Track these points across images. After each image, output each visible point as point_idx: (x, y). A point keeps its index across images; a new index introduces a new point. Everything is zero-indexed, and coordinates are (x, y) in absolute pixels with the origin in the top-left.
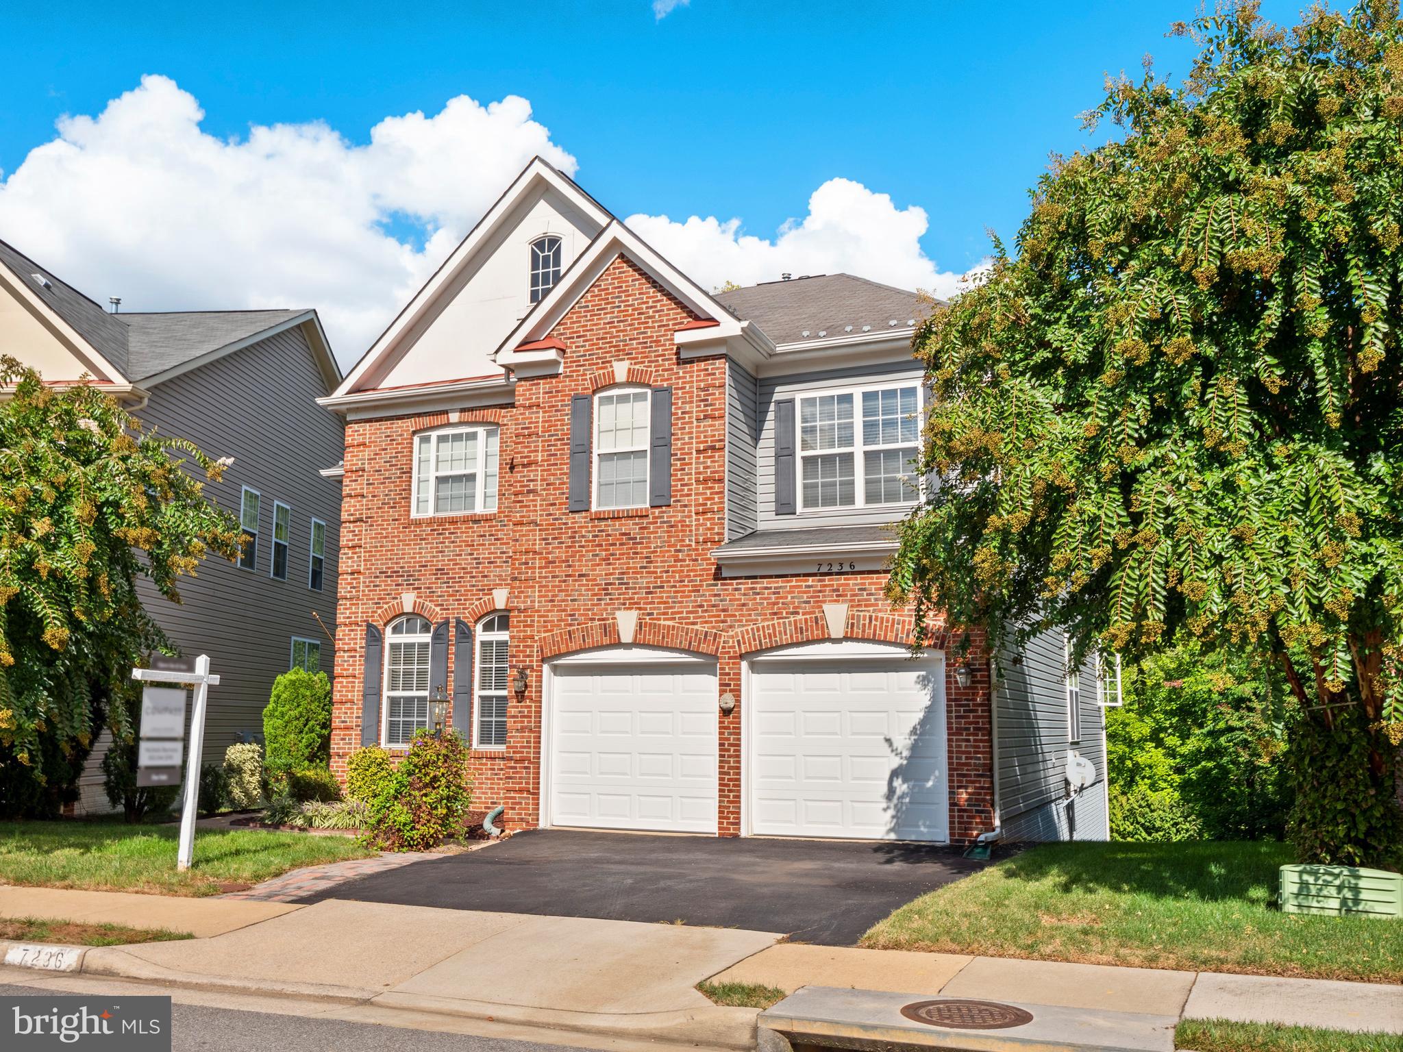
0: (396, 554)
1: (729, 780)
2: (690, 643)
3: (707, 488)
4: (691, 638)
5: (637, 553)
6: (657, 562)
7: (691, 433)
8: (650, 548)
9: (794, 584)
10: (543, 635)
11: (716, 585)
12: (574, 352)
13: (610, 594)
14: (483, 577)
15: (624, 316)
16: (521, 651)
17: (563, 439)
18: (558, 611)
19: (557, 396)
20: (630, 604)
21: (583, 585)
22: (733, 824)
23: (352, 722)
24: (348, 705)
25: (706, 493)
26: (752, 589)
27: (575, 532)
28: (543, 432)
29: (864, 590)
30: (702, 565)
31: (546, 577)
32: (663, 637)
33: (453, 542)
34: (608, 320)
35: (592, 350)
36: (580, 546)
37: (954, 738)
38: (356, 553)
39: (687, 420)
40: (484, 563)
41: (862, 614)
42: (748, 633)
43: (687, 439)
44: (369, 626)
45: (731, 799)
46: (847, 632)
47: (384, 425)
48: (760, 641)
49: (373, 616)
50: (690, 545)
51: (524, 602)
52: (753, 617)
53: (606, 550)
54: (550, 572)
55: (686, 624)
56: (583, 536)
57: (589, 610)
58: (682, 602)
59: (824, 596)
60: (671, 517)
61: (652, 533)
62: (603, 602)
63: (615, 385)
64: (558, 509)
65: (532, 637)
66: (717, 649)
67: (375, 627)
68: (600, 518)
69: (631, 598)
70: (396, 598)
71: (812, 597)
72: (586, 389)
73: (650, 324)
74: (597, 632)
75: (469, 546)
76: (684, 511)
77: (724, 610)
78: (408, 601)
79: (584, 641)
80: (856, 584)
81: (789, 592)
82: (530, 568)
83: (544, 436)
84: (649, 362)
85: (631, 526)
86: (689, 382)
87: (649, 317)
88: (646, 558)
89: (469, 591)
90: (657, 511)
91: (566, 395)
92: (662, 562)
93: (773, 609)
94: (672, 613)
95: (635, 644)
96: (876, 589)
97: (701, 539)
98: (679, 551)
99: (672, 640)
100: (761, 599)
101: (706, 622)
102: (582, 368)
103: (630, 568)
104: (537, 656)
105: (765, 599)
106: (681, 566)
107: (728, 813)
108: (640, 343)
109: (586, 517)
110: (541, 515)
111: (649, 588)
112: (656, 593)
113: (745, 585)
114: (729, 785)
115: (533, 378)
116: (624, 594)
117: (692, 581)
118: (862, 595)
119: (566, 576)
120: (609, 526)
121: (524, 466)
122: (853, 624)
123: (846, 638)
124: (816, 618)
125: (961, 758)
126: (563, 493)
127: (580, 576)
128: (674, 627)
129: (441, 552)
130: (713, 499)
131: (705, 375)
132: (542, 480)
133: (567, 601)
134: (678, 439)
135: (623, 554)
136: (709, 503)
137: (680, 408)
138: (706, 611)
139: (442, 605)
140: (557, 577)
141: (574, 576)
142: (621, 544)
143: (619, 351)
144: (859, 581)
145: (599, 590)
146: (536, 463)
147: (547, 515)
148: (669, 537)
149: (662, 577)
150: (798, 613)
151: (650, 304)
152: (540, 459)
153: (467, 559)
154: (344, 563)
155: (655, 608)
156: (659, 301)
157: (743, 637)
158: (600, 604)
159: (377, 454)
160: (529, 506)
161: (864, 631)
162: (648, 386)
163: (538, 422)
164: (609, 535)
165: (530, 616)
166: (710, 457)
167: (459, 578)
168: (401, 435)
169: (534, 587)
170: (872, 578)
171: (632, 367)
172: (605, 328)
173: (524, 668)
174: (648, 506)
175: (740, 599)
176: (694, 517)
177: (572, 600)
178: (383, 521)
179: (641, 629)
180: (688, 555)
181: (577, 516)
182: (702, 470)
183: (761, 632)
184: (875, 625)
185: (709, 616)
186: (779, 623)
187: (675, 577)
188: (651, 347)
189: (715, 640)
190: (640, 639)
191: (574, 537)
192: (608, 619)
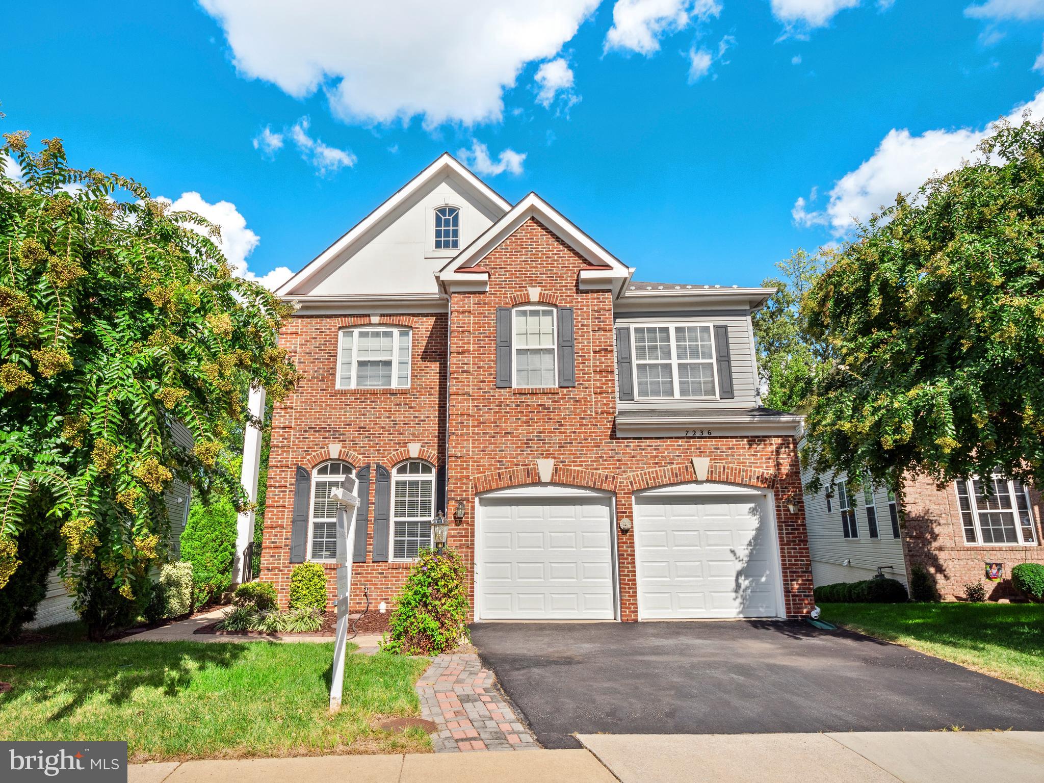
0: (324, 415)
1: (628, 580)
2: (595, 483)
3: (602, 377)
4: (595, 479)
5: (550, 419)
6: (566, 425)
7: (589, 339)
8: (561, 415)
9: (669, 443)
10: (477, 476)
11: (612, 443)
12: (497, 278)
13: (530, 447)
14: (399, 434)
15: (535, 258)
16: (458, 488)
17: (490, 337)
18: (488, 458)
19: (485, 307)
20: (546, 454)
21: (509, 440)
22: (633, 612)
23: (282, 542)
24: (278, 529)
25: (602, 380)
26: (639, 446)
27: (502, 402)
28: (473, 330)
29: (718, 449)
30: (601, 428)
31: (478, 434)
32: (574, 479)
33: (374, 408)
34: (524, 259)
35: (512, 278)
36: (505, 412)
37: (786, 547)
38: (288, 413)
39: (585, 330)
40: (400, 424)
41: (718, 464)
42: (638, 477)
43: (586, 342)
44: (299, 468)
45: (631, 594)
46: (708, 477)
47: (314, 321)
48: (647, 482)
49: (301, 461)
50: (592, 415)
51: (461, 451)
52: (641, 466)
53: (526, 416)
54: (482, 430)
55: (591, 469)
56: (507, 405)
57: (514, 458)
58: (587, 454)
59: (691, 452)
60: (576, 395)
61: (562, 405)
62: (525, 453)
63: (529, 303)
64: (487, 385)
65: (467, 477)
66: (616, 487)
67: (304, 469)
68: (521, 393)
69: (547, 451)
70: (324, 448)
71: (682, 453)
72: (507, 304)
73: (555, 265)
74: (521, 475)
75: (388, 411)
76: (585, 392)
77: (618, 460)
78: (335, 450)
79: (511, 480)
80: (712, 445)
81: (666, 449)
82: (465, 426)
83: (475, 334)
84: (555, 289)
85: (546, 400)
86: (586, 306)
87: (555, 261)
88: (558, 422)
89: (387, 444)
90: (565, 390)
91: (492, 307)
92: (570, 425)
93: (655, 460)
94: (580, 462)
95: (552, 483)
96: (726, 449)
97: (600, 411)
98: (583, 418)
99: (581, 481)
100: (646, 453)
101: (606, 468)
102: (503, 290)
103: (546, 429)
104: (472, 491)
105: (649, 453)
106: (585, 429)
107: (629, 604)
108: (548, 277)
109: (509, 392)
110: (473, 389)
111: (561, 443)
112: (566, 447)
113: (634, 444)
114: (629, 584)
115: (465, 293)
116: (542, 447)
117: (594, 439)
118: (717, 452)
119: (495, 433)
120: (528, 399)
121: (458, 353)
122: (712, 471)
123: (707, 481)
124: (686, 467)
125: (791, 561)
126: (491, 374)
127: (506, 433)
128: (582, 471)
129: (363, 415)
130: (608, 384)
131: (597, 302)
132: (473, 364)
133: (496, 451)
134: (579, 343)
135: (540, 419)
136: (604, 386)
137: (580, 322)
138: (605, 460)
139: (365, 454)
140: (488, 433)
141: (502, 433)
142: (538, 412)
143: (532, 280)
144: (714, 443)
145: (522, 444)
146: (469, 352)
147: (478, 389)
148: (575, 408)
149: (571, 436)
150: (673, 463)
151: (555, 252)
152: (472, 349)
153: (385, 421)
154: (277, 420)
155: (566, 458)
156: (561, 251)
157: (634, 479)
158: (523, 454)
159: (307, 341)
160: (464, 382)
161: (720, 476)
162: (555, 306)
163: (469, 323)
164: (529, 406)
165: (466, 462)
166: (604, 356)
167: (379, 434)
168: (329, 329)
169: (469, 440)
170: (723, 441)
171: (543, 292)
172: (521, 264)
173: (462, 500)
174: (557, 386)
175: (631, 453)
176: (593, 396)
177: (500, 451)
178: (312, 390)
179: (556, 472)
180: (590, 422)
181: (502, 390)
182: (598, 364)
183: (648, 476)
184: (728, 473)
185: (608, 464)
186: (660, 470)
187: (581, 436)
188: (557, 280)
189: (613, 481)
190: (556, 480)
191: (501, 406)
192: (530, 465)
